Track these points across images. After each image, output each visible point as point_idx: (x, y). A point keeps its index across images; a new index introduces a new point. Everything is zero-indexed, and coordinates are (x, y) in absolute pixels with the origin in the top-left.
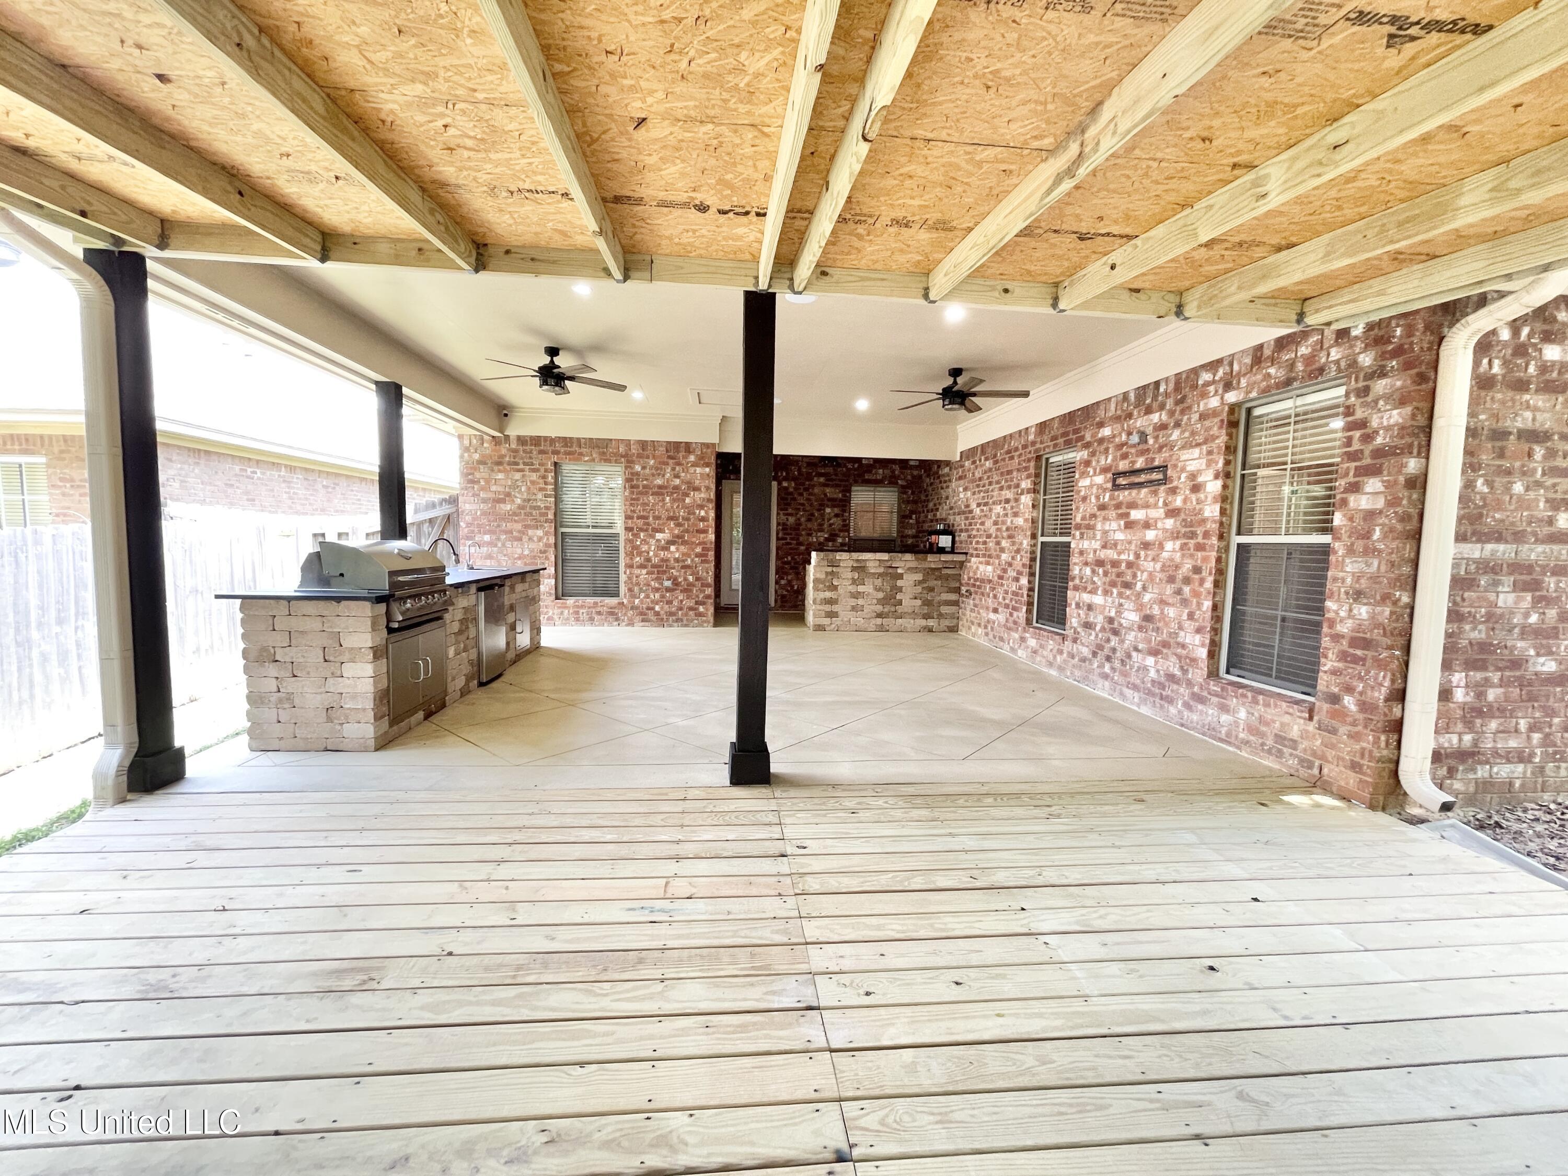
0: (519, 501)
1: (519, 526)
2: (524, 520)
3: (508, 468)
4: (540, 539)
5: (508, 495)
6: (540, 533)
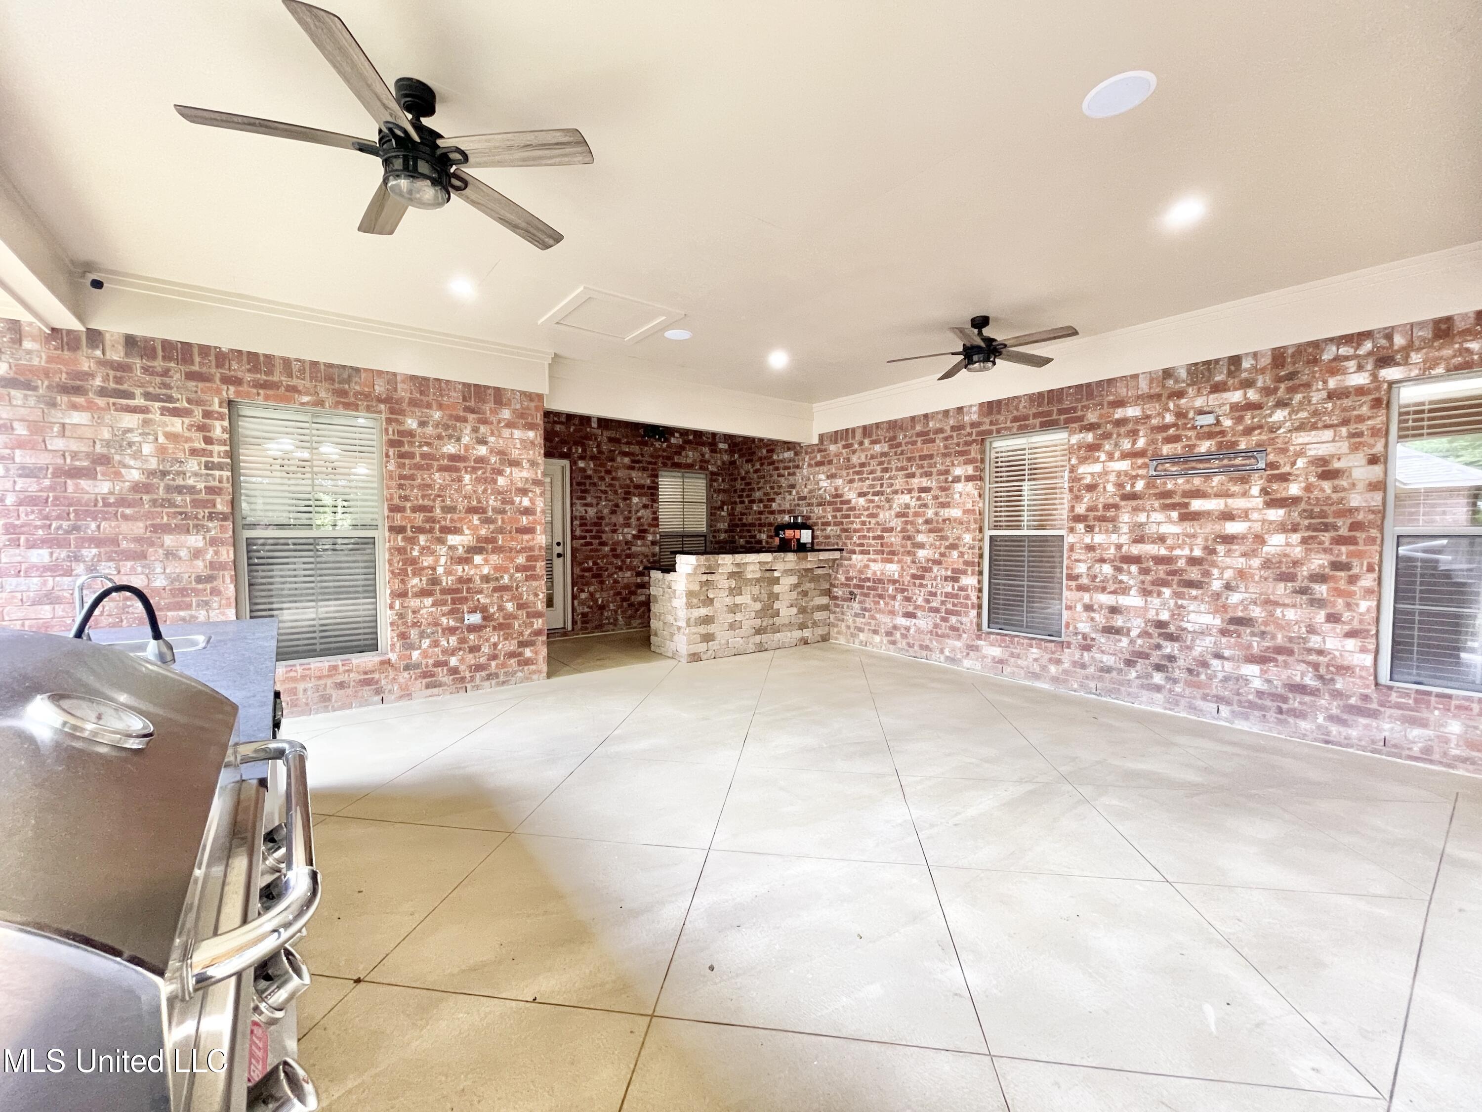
0: (135, 475)
2: (148, 516)
3: (101, 402)
4: (197, 554)
6: (195, 540)
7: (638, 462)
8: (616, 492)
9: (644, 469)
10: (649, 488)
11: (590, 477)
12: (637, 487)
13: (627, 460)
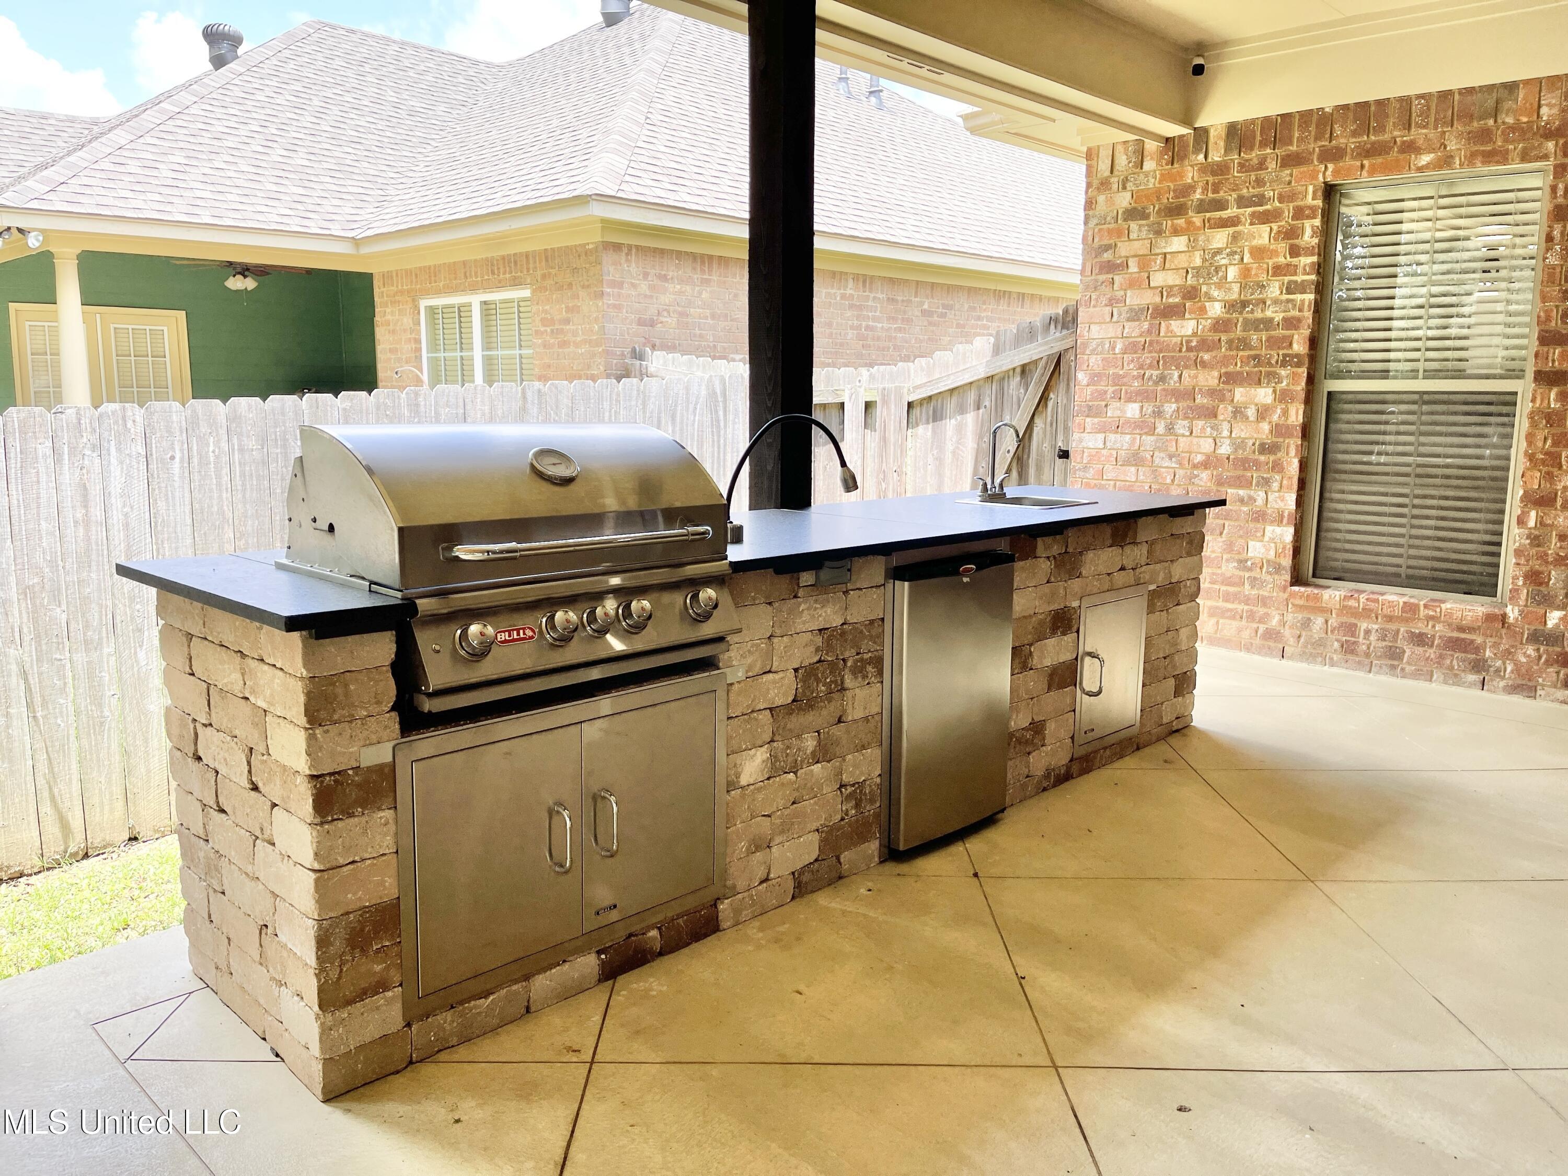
0: (1216, 310)
1: (1210, 379)
2: (1225, 361)
3: (1197, 220)
5: (1191, 293)
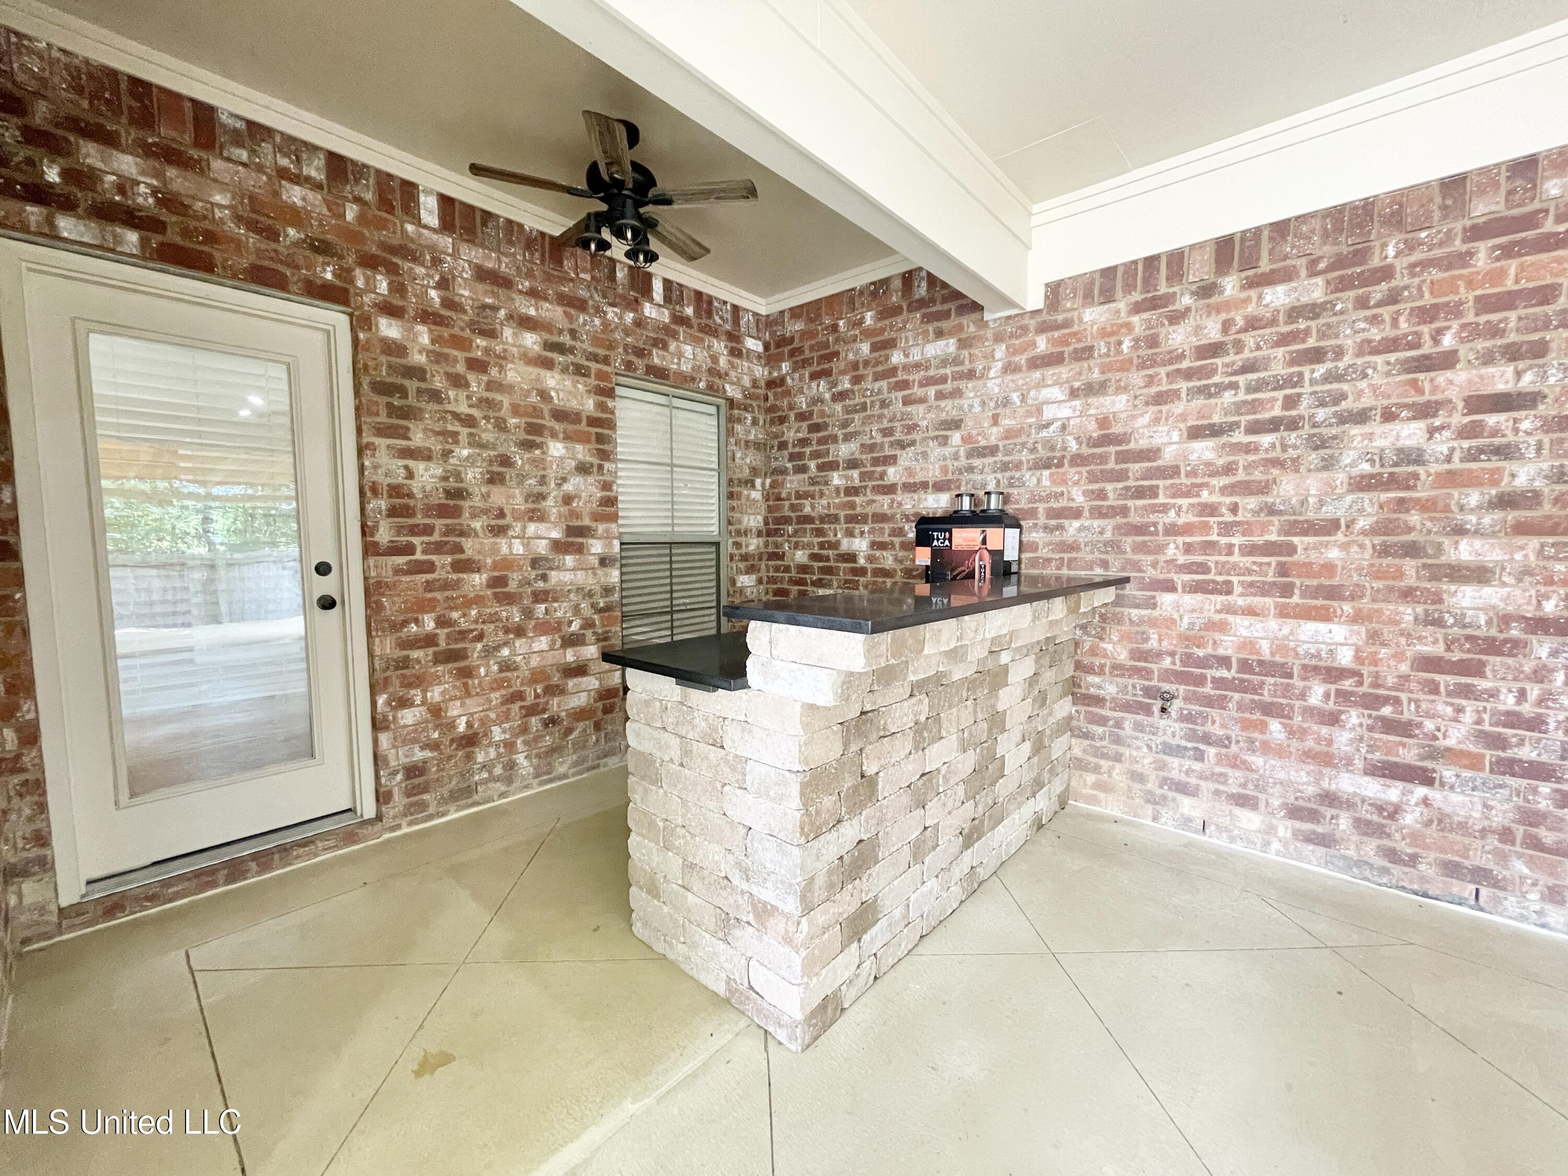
7: (560, 348)
8: (501, 426)
9: (580, 371)
10: (593, 422)
11: (418, 373)
12: (560, 415)
13: (531, 340)
